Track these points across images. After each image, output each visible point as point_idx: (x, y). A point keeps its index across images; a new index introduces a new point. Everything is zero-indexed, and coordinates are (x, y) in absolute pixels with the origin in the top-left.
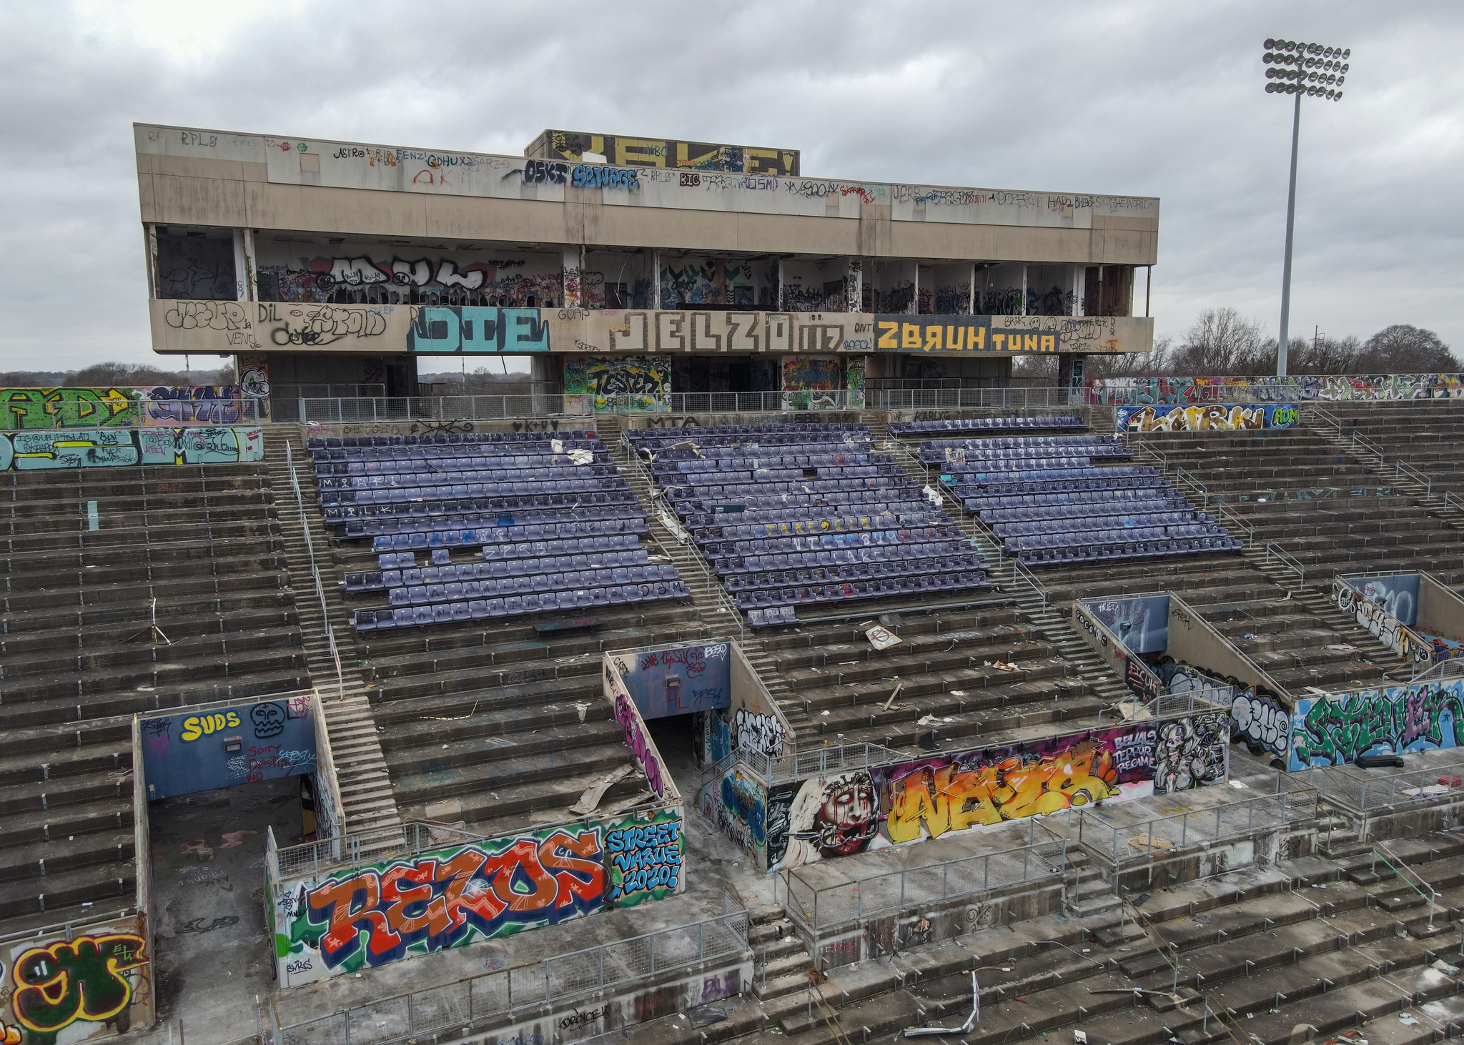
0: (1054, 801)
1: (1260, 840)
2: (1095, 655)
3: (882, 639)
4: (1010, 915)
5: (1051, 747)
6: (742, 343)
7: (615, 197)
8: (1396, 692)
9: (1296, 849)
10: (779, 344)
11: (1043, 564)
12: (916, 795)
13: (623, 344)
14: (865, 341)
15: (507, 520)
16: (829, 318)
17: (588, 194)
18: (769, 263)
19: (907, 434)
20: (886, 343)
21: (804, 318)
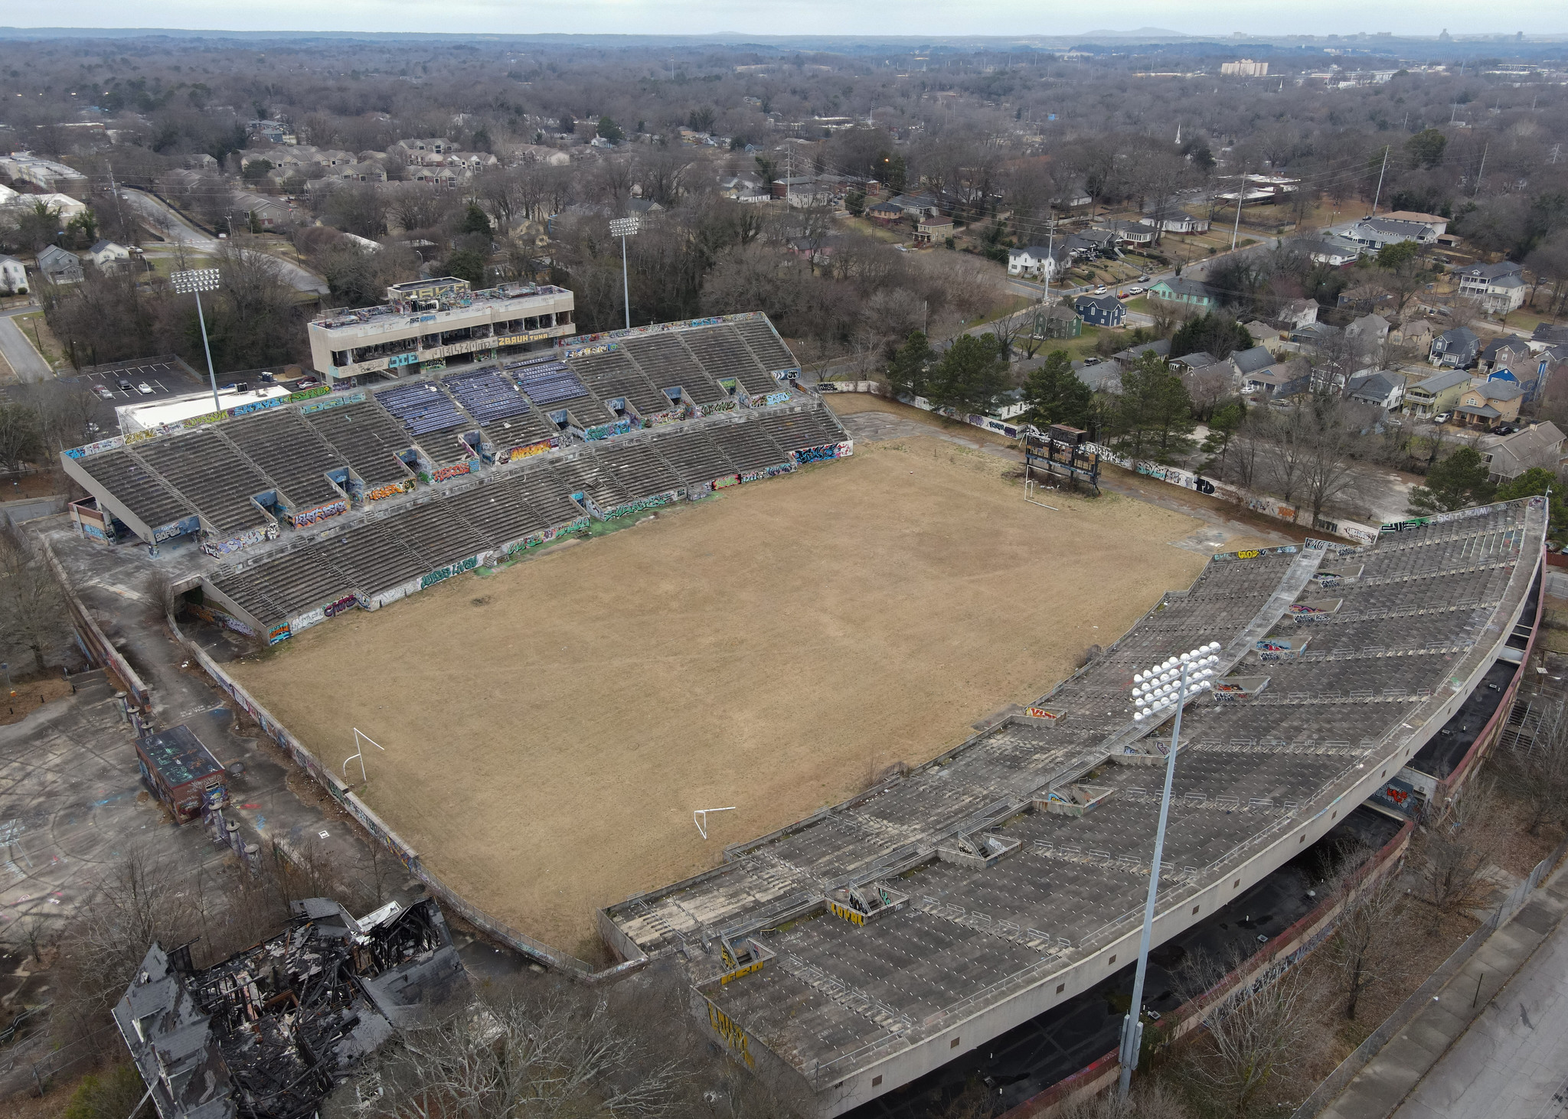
0: (540, 452)
1: (574, 454)
2: (550, 424)
3: (507, 426)
4: (531, 469)
5: (538, 443)
6: (464, 351)
7: (431, 322)
8: (606, 426)
9: (581, 455)
10: (473, 349)
11: (540, 404)
12: (516, 453)
13: (436, 357)
14: (496, 345)
15: (426, 408)
16: (485, 340)
17: (424, 323)
18: (467, 330)
19: (508, 368)
20: (501, 344)
21: (479, 341)
